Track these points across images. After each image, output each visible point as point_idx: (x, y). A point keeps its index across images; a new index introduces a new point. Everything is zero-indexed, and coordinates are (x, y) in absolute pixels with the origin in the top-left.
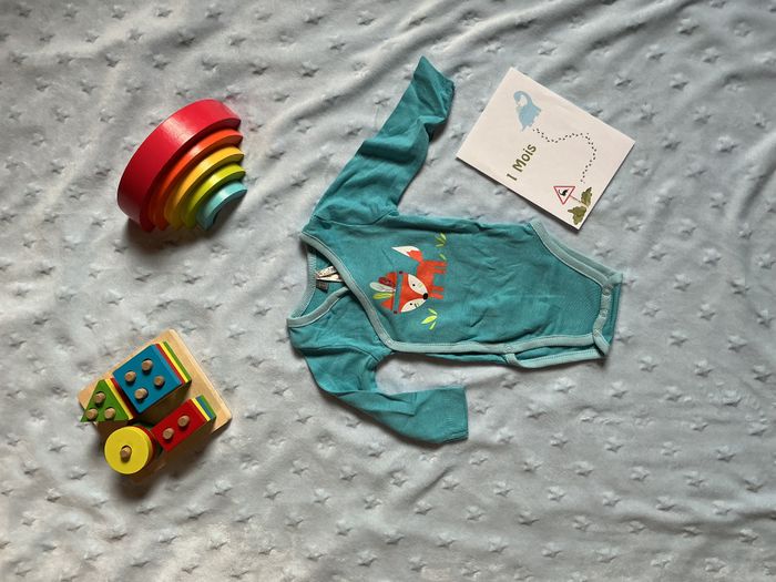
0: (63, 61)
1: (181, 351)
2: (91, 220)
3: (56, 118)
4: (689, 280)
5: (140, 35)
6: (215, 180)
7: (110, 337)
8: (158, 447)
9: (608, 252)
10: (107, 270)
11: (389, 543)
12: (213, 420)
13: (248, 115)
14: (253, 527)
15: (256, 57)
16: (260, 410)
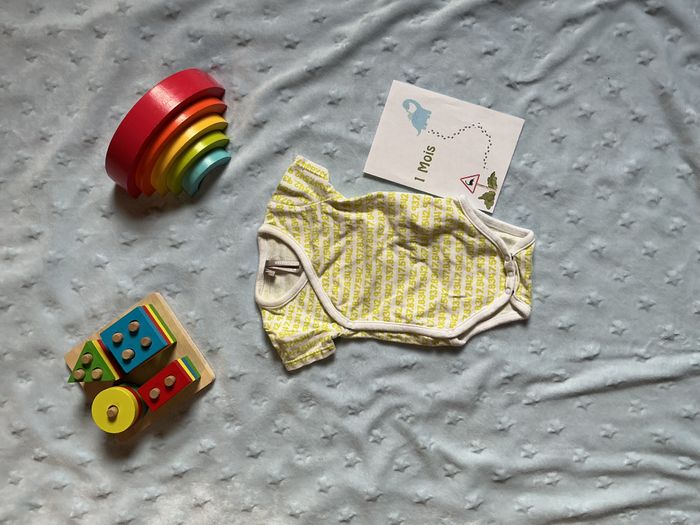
0: (53, 32)
1: (166, 314)
2: (78, 187)
3: (45, 87)
4: (656, 248)
5: (128, 8)
6: (200, 147)
7: (97, 300)
8: (143, 407)
9: (579, 219)
10: (95, 235)
11: (369, 500)
12: (198, 380)
13: (232, 85)
14: (237, 485)
15: (240, 30)
16: (243, 371)
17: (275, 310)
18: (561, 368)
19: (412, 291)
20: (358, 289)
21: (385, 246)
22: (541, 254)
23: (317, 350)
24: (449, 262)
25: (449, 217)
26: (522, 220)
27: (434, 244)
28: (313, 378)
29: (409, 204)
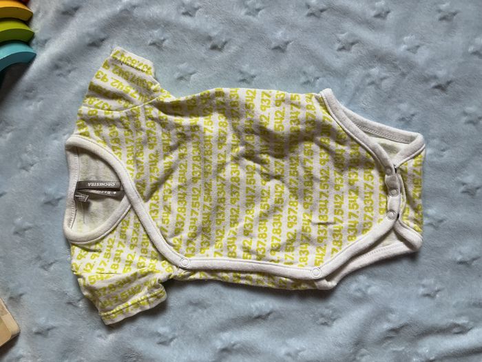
17: (89, 245)
18: (461, 315)
19: (264, 217)
20: (194, 216)
21: (228, 159)
22: (432, 165)
23: (142, 297)
24: (311, 178)
25: (310, 117)
26: (406, 122)
27: (291, 155)
28: (139, 334)
29: (257, 104)
